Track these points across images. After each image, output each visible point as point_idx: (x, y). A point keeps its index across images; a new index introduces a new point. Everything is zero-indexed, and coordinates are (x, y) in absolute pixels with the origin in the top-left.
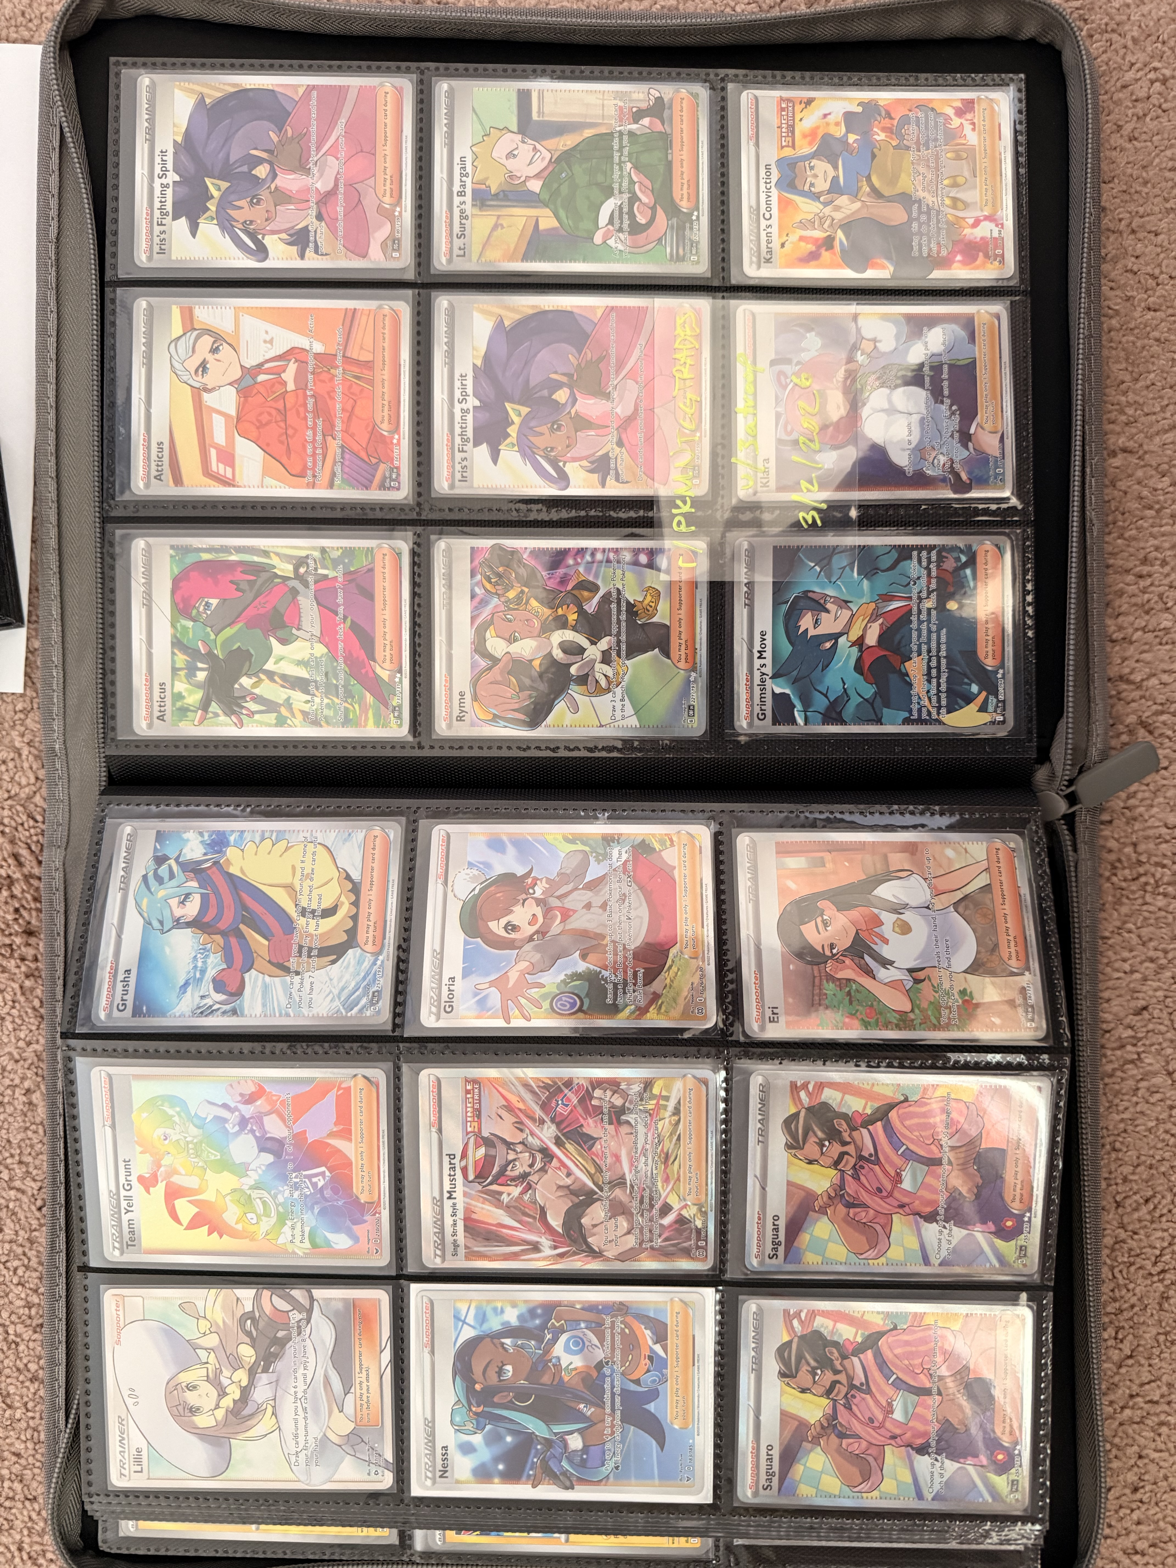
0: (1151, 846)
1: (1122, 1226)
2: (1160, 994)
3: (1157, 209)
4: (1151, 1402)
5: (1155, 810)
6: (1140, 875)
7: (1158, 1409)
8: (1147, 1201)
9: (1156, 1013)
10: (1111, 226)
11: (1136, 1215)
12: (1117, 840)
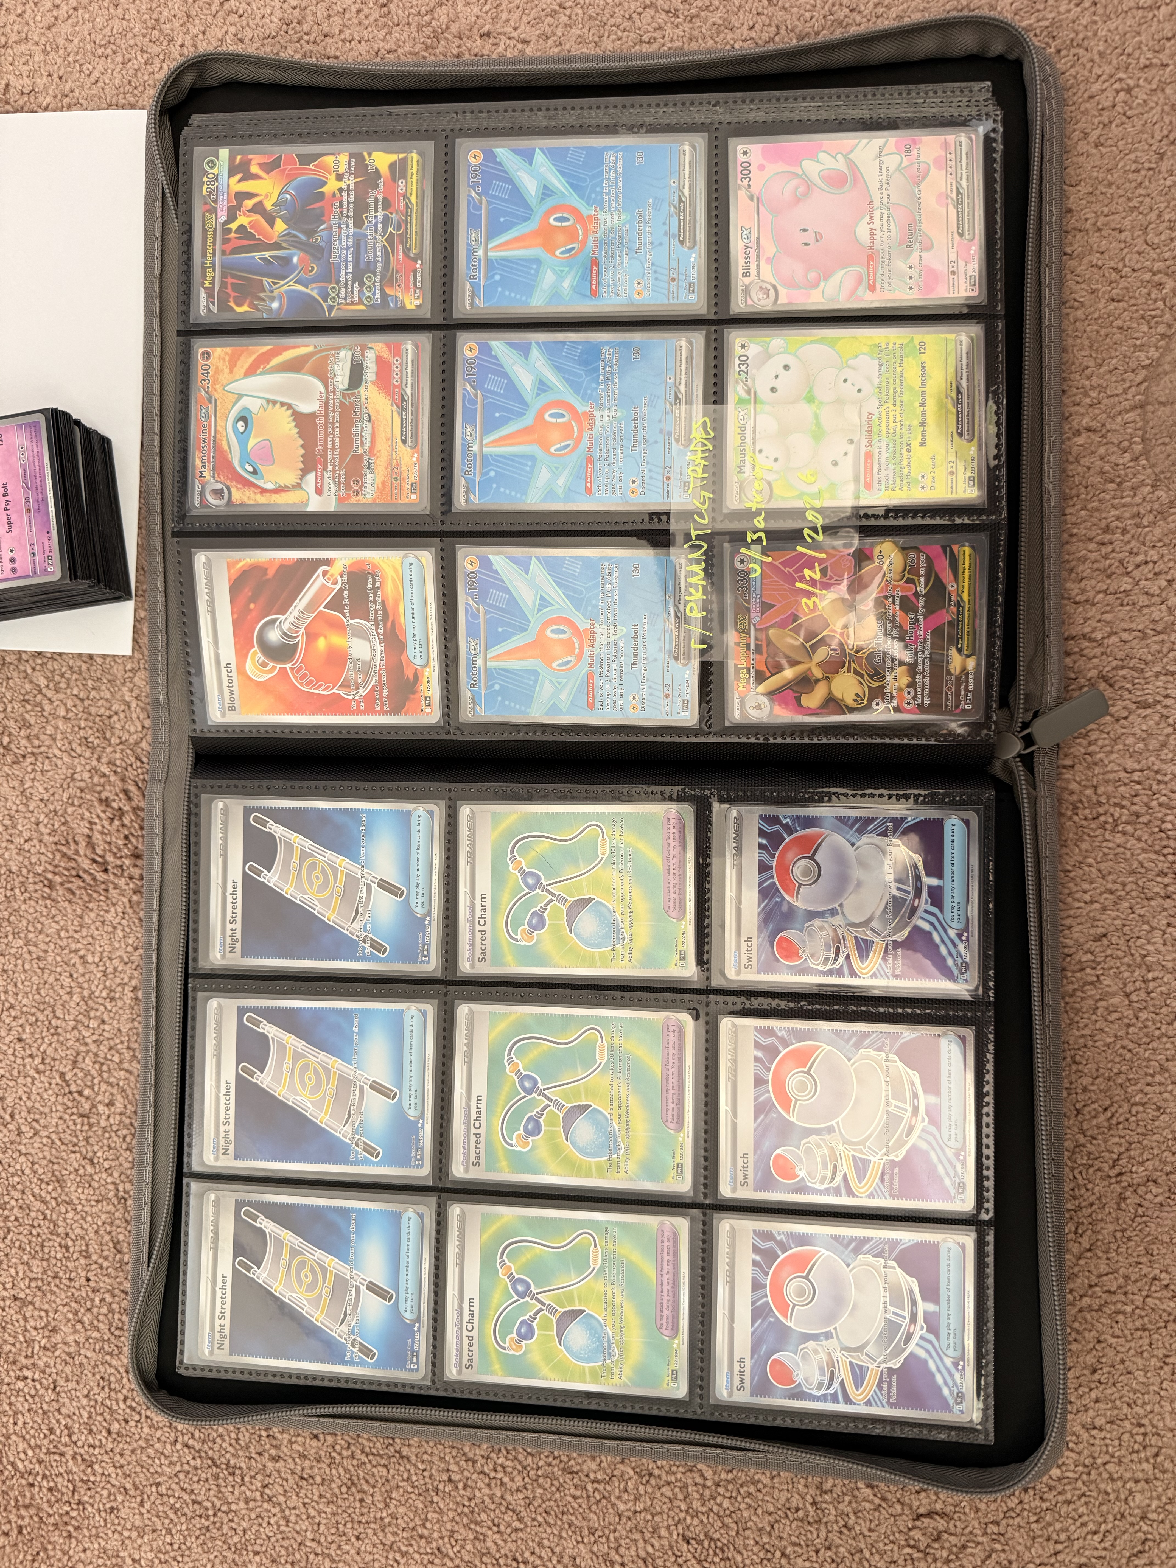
0: (1110, 788)
1: (1083, 1132)
2: (1118, 922)
3: (1121, 209)
4: (1109, 1292)
5: (1114, 756)
6: (1099, 815)
7: (1115, 1298)
8: (1106, 1110)
9: (1114, 940)
10: (1078, 225)
11: (1094, 1122)
12: (1079, 783)
